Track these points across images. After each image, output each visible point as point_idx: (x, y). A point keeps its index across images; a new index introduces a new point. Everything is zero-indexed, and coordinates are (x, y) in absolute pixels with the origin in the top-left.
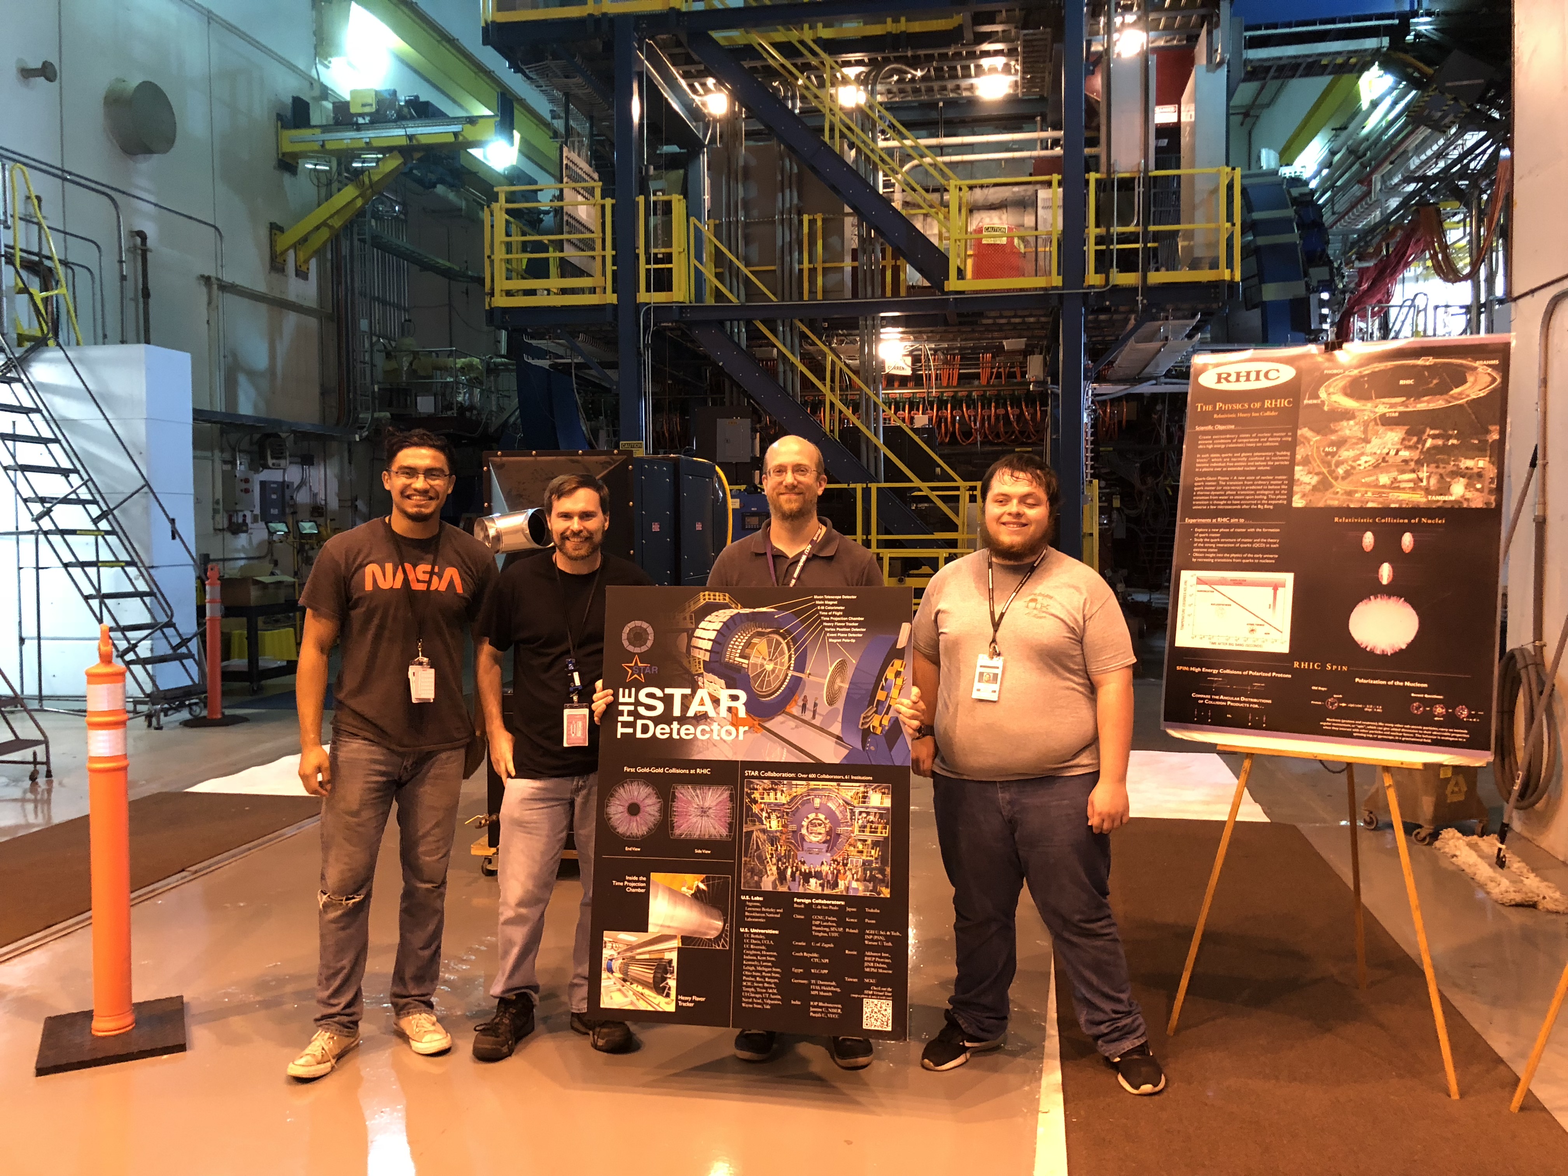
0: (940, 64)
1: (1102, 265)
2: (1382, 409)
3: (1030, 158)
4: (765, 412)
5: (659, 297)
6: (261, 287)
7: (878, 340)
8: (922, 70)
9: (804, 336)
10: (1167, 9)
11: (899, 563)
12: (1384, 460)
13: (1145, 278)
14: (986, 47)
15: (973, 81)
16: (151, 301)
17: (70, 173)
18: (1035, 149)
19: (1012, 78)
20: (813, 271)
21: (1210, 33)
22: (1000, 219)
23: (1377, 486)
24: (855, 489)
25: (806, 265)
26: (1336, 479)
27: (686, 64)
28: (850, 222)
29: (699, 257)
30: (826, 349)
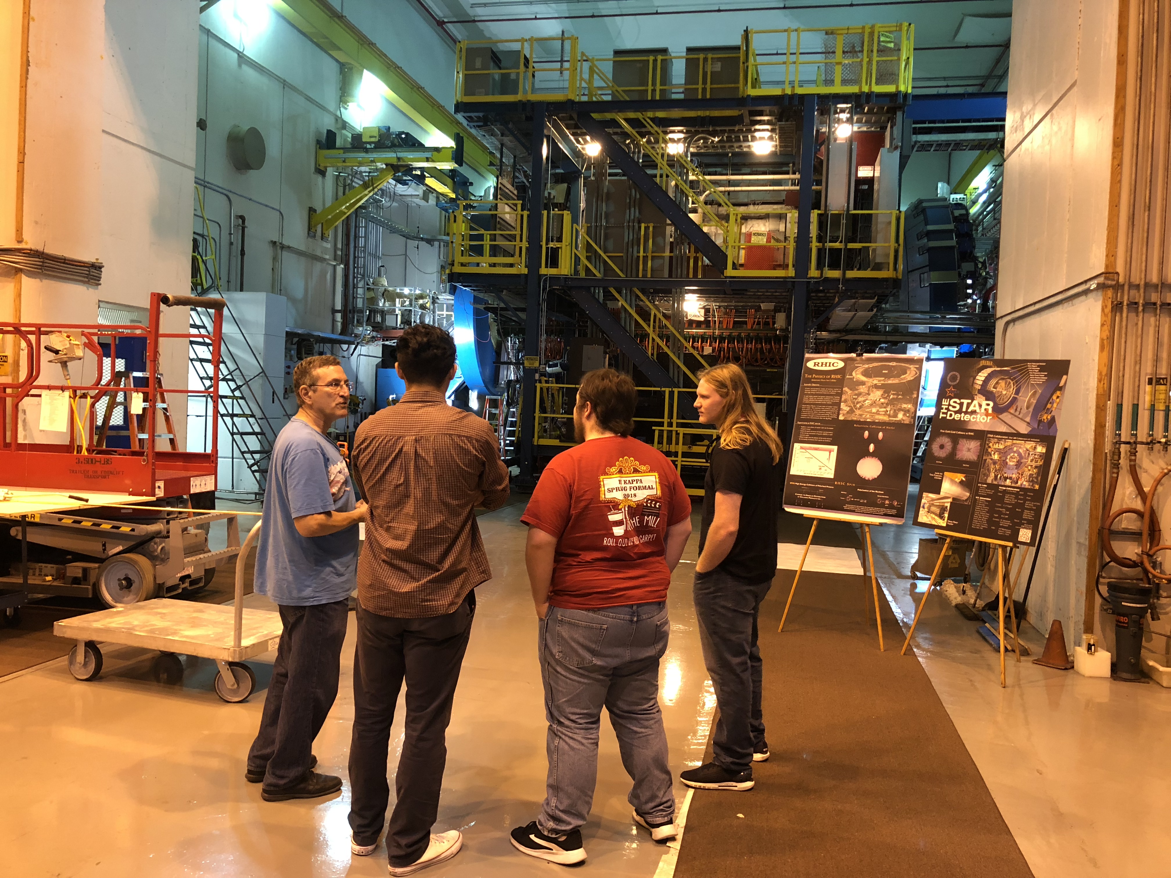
0: (730, 135)
1: (820, 266)
2: (875, 382)
3: (784, 190)
4: (612, 341)
5: (553, 271)
6: (302, 248)
7: (683, 300)
8: (718, 137)
9: (637, 296)
10: (866, 113)
11: (689, 437)
12: (875, 403)
13: (844, 274)
14: (757, 127)
15: (751, 144)
16: (245, 257)
17: (208, 183)
18: (788, 186)
19: (774, 143)
20: (645, 258)
21: (892, 127)
22: (765, 225)
23: (871, 413)
24: (665, 391)
25: (642, 254)
26: (856, 409)
27: (575, 129)
28: (670, 230)
29: (576, 248)
30: (651, 307)
